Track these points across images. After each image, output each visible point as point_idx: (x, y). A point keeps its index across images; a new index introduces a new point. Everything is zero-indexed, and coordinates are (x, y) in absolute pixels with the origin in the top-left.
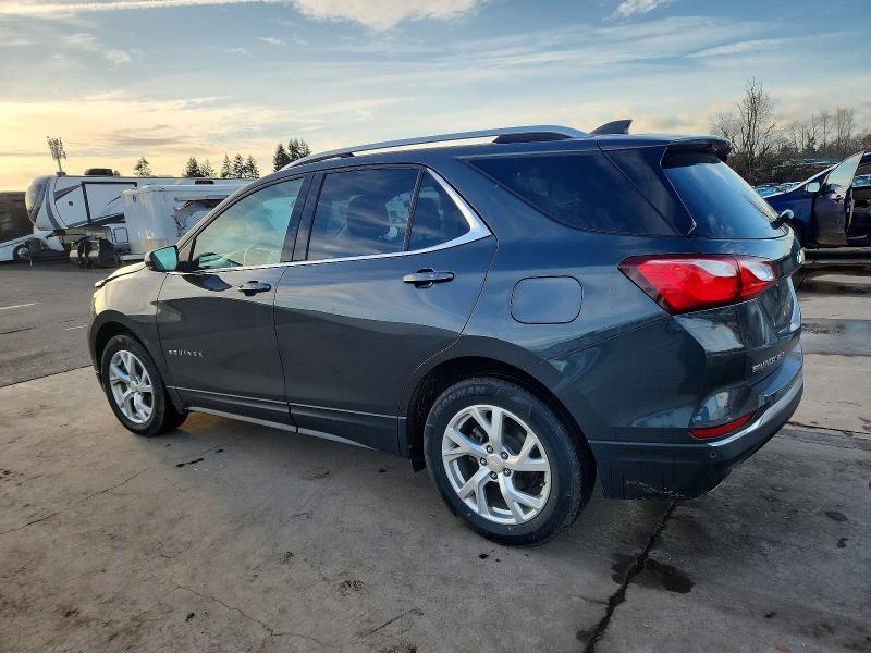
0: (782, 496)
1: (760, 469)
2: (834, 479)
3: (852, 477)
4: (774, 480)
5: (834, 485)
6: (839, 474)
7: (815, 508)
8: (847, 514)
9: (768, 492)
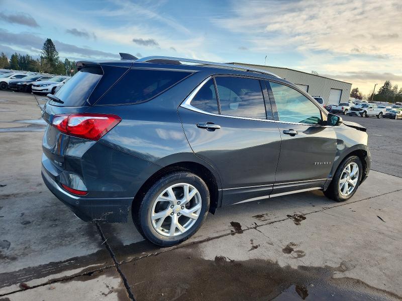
0: (51, 223)
1: (67, 232)
2: (29, 241)
3: (20, 247)
4: (58, 229)
5: (29, 237)
6: (27, 245)
7: (35, 224)
8: (22, 225)
9: (57, 222)
